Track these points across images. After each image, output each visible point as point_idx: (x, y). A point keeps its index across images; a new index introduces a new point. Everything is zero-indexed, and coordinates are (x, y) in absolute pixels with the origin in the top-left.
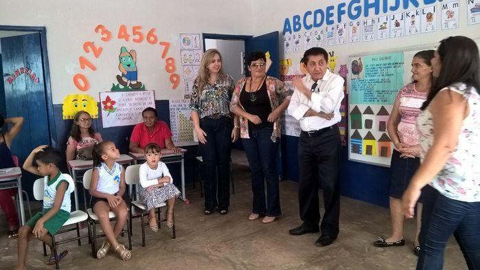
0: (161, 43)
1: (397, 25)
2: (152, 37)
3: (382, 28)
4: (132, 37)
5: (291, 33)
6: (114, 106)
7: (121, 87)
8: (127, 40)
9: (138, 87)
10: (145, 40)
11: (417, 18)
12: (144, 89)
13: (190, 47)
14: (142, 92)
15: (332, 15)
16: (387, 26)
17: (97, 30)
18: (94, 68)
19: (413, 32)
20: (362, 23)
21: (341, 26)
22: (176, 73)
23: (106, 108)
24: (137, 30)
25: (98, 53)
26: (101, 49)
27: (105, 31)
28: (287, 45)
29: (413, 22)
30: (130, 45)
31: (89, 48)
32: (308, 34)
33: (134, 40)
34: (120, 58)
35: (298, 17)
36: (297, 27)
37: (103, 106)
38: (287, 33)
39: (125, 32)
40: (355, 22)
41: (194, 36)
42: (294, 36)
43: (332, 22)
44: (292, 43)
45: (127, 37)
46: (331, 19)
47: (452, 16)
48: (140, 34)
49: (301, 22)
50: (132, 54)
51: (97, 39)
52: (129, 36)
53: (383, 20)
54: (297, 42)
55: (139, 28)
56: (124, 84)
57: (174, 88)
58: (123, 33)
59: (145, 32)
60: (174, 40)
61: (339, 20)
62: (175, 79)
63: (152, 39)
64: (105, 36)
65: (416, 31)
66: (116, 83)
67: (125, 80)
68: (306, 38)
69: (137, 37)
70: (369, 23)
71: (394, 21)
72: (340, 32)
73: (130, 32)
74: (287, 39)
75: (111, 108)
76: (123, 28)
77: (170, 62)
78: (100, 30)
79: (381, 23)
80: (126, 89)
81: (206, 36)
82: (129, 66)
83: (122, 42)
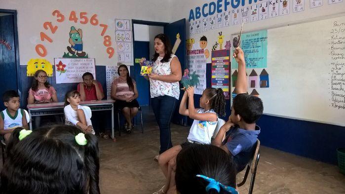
0: (101, 25)
1: (264, 10)
2: (94, 20)
3: (254, 13)
4: (79, 20)
5: (194, 20)
6: (65, 69)
7: (71, 55)
8: (76, 22)
9: (83, 56)
10: (89, 23)
11: (277, 5)
12: (87, 57)
13: (122, 28)
14: (86, 59)
15: (221, 6)
16: (257, 11)
17: (54, 14)
18: (51, 41)
19: (274, 15)
20: (240, 11)
21: (227, 13)
22: (111, 46)
23: (59, 69)
24: (83, 15)
25: (54, 30)
26: (56, 28)
27: (59, 15)
28: (192, 28)
29: (274, 8)
30: (78, 26)
31: (48, 26)
32: (205, 20)
33: (81, 22)
34: (70, 34)
35: (198, 8)
36: (198, 15)
37: (56, 68)
38: (192, 20)
39: (75, 16)
40: (236, 10)
41: (125, 21)
42: (196, 22)
43: (221, 11)
44: (195, 27)
45: (76, 20)
46: (220, 9)
47: (299, 2)
48: (86, 18)
49: (201, 11)
50: (79, 32)
51: (54, 20)
52: (77, 19)
53: (254, 7)
54: (198, 26)
55: (85, 13)
56: (73, 53)
57: (110, 57)
58: (73, 17)
59: (89, 17)
60: (111, 23)
61: (226, 9)
62: (110, 51)
63: (94, 22)
64: (60, 18)
65: (276, 14)
66: (67, 52)
67: (73, 50)
68: (204, 23)
69: (83, 20)
70: (245, 10)
71: (261, 8)
72: (226, 17)
73: (78, 16)
74: (192, 24)
75: (62, 70)
76: (73, 13)
77: (107, 38)
78: (56, 14)
79: (253, 10)
80: (74, 57)
81: (135, 22)
82: (77, 40)
83: (72, 23)
